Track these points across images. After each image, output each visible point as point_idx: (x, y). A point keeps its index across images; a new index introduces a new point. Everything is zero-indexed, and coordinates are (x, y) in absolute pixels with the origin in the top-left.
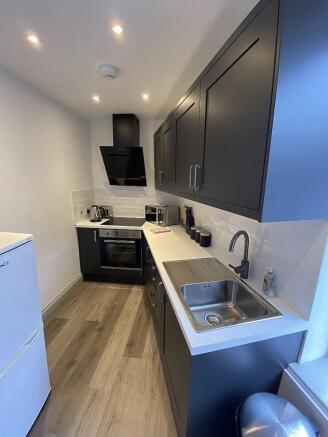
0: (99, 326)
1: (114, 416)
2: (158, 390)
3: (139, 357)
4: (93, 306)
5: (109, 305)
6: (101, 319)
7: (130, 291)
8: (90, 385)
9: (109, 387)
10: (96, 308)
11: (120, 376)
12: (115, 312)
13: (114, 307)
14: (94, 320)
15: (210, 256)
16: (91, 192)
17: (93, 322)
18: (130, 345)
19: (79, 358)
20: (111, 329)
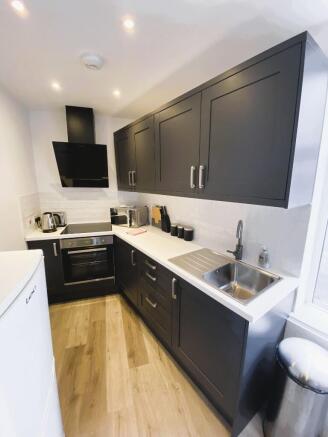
0: (86, 349)
1: (149, 427)
2: (178, 384)
3: (147, 362)
4: (68, 331)
5: (87, 324)
6: (85, 341)
7: (104, 304)
8: (109, 410)
9: (130, 402)
10: (73, 331)
11: (136, 387)
12: (98, 328)
13: (95, 323)
14: (78, 344)
15: (201, 248)
16: (35, 198)
17: (76, 348)
18: (131, 355)
19: (80, 389)
20: (103, 347)
